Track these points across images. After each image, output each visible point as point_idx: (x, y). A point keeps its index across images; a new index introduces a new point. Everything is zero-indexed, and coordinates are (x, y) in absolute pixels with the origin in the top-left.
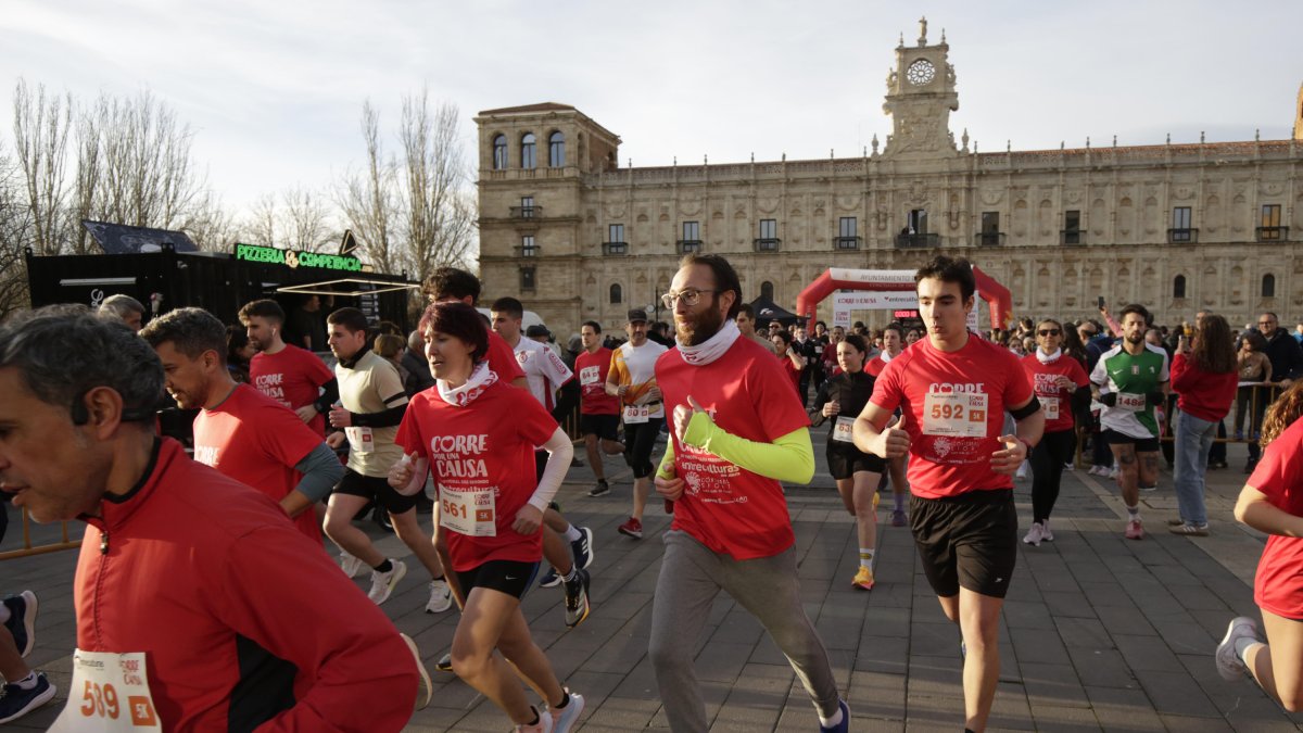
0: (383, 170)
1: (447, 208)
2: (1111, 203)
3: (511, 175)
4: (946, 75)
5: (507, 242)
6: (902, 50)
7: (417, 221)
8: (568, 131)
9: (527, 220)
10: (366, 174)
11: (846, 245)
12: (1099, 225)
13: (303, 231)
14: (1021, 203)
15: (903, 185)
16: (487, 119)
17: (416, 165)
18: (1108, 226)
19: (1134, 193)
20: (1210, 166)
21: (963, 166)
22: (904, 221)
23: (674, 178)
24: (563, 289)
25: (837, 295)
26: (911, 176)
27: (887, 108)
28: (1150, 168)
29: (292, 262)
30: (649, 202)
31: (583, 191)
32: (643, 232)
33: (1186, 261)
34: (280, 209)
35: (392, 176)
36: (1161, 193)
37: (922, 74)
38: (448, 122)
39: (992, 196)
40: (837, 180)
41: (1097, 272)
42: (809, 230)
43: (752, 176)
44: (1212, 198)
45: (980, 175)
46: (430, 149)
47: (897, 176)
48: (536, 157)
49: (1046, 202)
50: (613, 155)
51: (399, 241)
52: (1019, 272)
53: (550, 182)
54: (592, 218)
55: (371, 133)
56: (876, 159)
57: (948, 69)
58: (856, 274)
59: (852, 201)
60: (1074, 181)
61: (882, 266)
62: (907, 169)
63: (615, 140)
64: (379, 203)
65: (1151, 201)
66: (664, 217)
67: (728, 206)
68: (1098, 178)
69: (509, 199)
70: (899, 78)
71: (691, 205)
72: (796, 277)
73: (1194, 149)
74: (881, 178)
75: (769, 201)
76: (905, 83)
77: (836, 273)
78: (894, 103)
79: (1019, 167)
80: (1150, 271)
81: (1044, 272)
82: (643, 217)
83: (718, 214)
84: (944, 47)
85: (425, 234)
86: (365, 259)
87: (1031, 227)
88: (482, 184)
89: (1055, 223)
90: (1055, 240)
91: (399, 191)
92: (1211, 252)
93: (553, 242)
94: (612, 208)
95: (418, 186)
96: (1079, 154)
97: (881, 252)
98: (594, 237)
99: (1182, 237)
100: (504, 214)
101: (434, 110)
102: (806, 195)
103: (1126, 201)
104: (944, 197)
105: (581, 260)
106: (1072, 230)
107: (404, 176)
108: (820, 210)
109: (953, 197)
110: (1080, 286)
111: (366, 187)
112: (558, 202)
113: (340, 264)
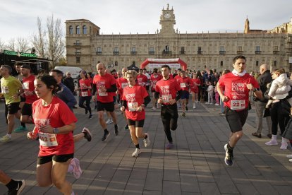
0: (42, 33)
1: (58, 43)
2: (208, 45)
3: (74, 36)
4: (173, 16)
5: (73, 51)
6: (163, 10)
7: (51, 46)
8: (88, 26)
9: (78, 46)
10: (38, 35)
11: (151, 53)
12: (205, 50)
13: (22, 48)
14: (189, 45)
15: (164, 40)
16: (67, 22)
17: (51, 33)
18: (207, 51)
19: (212, 43)
20: (228, 38)
21: (177, 36)
22: (164, 48)
23: (113, 37)
24: (87, 62)
25: (149, 64)
26: (165, 38)
27: (160, 23)
28: (216, 38)
29: (19, 55)
30: (106, 42)
31: (91, 40)
32: (105, 49)
33: (223, 58)
34: (16, 42)
35: (45, 35)
36: (218, 43)
37: (168, 16)
38: (58, 23)
39: (183, 43)
40: (150, 39)
41: (205, 60)
42: (143, 50)
43: (130, 37)
44: (228, 45)
45: (180, 38)
46: (54, 29)
47: (162, 38)
48: (80, 31)
49: (194, 45)
50: (98, 32)
51: (46, 50)
52: (189, 60)
53: (83, 38)
54: (93, 46)
55: (39, 25)
56: (158, 34)
57: (173, 15)
58: (154, 60)
59: (152, 43)
60: (200, 40)
61: (159, 58)
62: (164, 37)
63: (99, 28)
64: (41, 41)
65: (216, 45)
66: (110, 46)
67: (125, 44)
68: (205, 40)
69: (73, 41)
70: (163, 17)
71: (117, 43)
72: (140, 60)
73: (225, 34)
74: (159, 38)
75: (134, 43)
76: (164, 18)
77: (149, 60)
78: (161, 22)
79: (188, 37)
80: (216, 60)
81: (194, 60)
82: (105, 46)
83: (123, 46)
84: (172, 10)
85: (53, 49)
86: (38, 54)
87: (191, 50)
88: (67, 38)
89: (196, 50)
90: (196, 53)
91: (46, 38)
92: (228, 56)
93: (84, 51)
94: (98, 44)
95: (51, 37)
96: (201, 34)
97: (159, 55)
98: (94, 50)
99: (222, 53)
100: (72, 45)
101: (55, 19)
102: (143, 42)
103: (211, 45)
104: (173, 43)
105: (91, 56)
106: (200, 52)
107: (47, 34)
108: (146, 45)
109: (175, 44)
110: (201, 63)
111: (38, 37)
112: (85, 42)
113: (31, 56)
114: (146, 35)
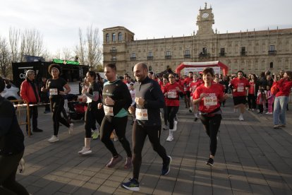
0: (83, 43)
1: (96, 51)
2: (253, 45)
3: (110, 43)
4: (212, 15)
5: (109, 58)
6: (200, 10)
7: (90, 53)
8: (123, 32)
9: (114, 53)
10: (79, 44)
11: (187, 57)
12: (250, 50)
13: (66, 56)
14: (230, 46)
15: (201, 42)
16: (105, 30)
17: (90, 41)
18: (253, 51)
19: (259, 42)
20: (280, 35)
21: (216, 37)
22: (201, 51)
23: (147, 42)
24: (122, 68)
25: (185, 69)
26: (203, 40)
27: (197, 24)
28: (264, 36)
29: (65, 63)
30: (141, 48)
31: (126, 46)
32: (140, 55)
33: (273, 59)
34: (61, 52)
35: (85, 44)
36: (266, 42)
37: (206, 16)
38: (96, 32)
39: (223, 44)
40: (185, 41)
41: (250, 62)
42: (178, 53)
43: (165, 41)
44: (280, 43)
45: (220, 39)
46: (93, 38)
47: (199, 40)
48: (116, 38)
49: (237, 45)
50: (133, 38)
51: (86, 58)
52: (230, 62)
53: (119, 44)
54: (128, 52)
55: (80, 35)
56: (194, 36)
57: (212, 14)
58: (190, 63)
59: (188, 46)
60: (244, 40)
61: (195, 61)
62: (201, 38)
63: (133, 34)
64: (82, 50)
65: (264, 44)
66: (145, 51)
67: (159, 48)
68: (250, 39)
69: (110, 48)
70: (200, 17)
71: (151, 48)
72: (175, 64)
73: (275, 31)
74: (196, 41)
75: (169, 47)
76: (201, 18)
77: (185, 63)
78: (199, 23)
79: (230, 37)
80: (263, 61)
81: (236, 62)
82: (140, 51)
83: (157, 50)
84: (211, 9)
85: (91, 57)
86: (79, 62)
87: (233, 51)
88: (104, 45)
89: (239, 50)
90: (239, 54)
91: (86, 47)
92: (280, 56)
93: (119, 57)
94: (133, 50)
95: (90, 46)
96: (245, 33)
97: (196, 58)
98: (129, 56)
99: (272, 53)
100: (109, 52)
101: (93, 29)
102: (177, 45)
103: (257, 44)
104: (211, 45)
105: (125, 61)
106: (243, 52)
107: (87, 44)
108: (181, 49)
109: (213, 45)
110: (245, 65)
111: (79, 47)
112: (120, 49)
113: (75, 63)
114: (181, 38)
